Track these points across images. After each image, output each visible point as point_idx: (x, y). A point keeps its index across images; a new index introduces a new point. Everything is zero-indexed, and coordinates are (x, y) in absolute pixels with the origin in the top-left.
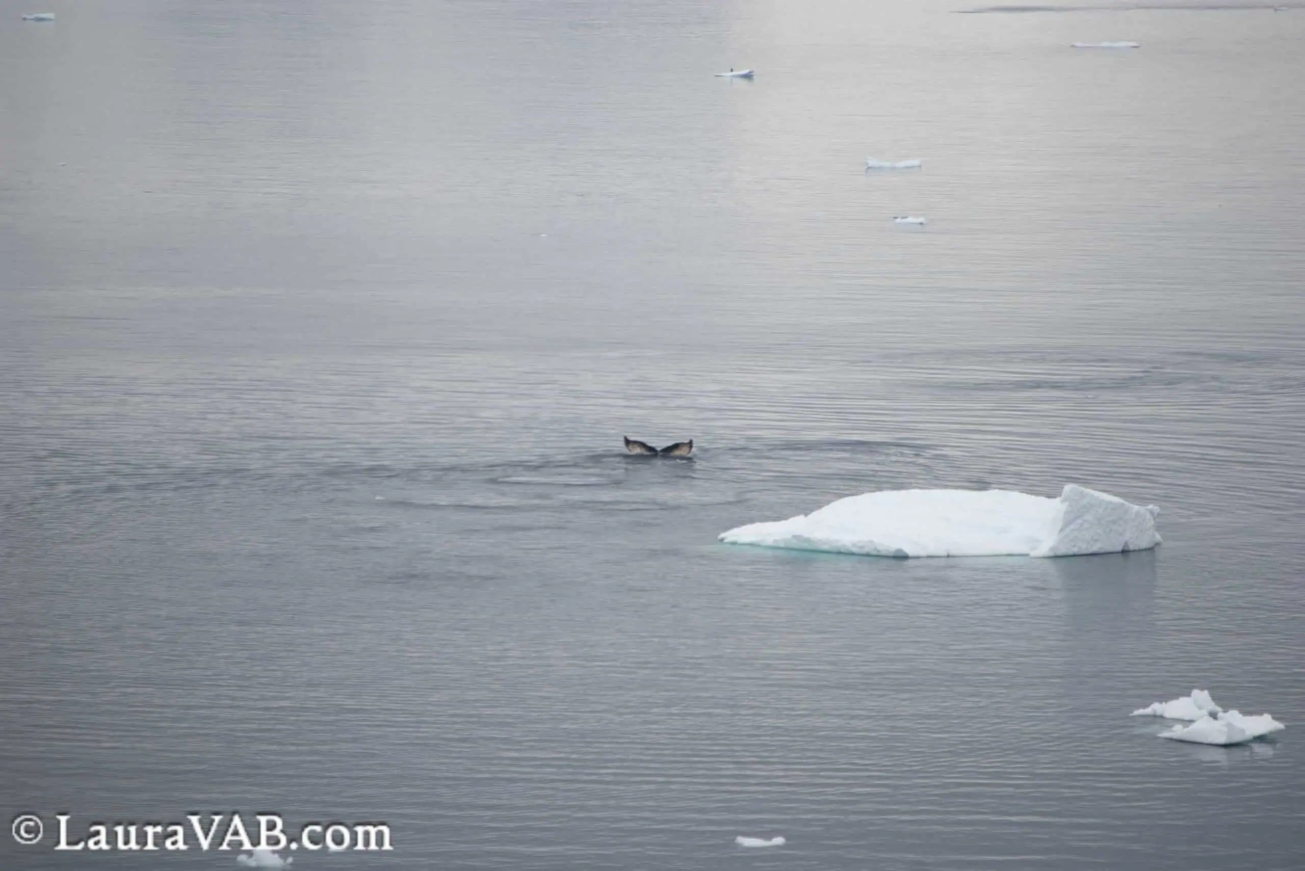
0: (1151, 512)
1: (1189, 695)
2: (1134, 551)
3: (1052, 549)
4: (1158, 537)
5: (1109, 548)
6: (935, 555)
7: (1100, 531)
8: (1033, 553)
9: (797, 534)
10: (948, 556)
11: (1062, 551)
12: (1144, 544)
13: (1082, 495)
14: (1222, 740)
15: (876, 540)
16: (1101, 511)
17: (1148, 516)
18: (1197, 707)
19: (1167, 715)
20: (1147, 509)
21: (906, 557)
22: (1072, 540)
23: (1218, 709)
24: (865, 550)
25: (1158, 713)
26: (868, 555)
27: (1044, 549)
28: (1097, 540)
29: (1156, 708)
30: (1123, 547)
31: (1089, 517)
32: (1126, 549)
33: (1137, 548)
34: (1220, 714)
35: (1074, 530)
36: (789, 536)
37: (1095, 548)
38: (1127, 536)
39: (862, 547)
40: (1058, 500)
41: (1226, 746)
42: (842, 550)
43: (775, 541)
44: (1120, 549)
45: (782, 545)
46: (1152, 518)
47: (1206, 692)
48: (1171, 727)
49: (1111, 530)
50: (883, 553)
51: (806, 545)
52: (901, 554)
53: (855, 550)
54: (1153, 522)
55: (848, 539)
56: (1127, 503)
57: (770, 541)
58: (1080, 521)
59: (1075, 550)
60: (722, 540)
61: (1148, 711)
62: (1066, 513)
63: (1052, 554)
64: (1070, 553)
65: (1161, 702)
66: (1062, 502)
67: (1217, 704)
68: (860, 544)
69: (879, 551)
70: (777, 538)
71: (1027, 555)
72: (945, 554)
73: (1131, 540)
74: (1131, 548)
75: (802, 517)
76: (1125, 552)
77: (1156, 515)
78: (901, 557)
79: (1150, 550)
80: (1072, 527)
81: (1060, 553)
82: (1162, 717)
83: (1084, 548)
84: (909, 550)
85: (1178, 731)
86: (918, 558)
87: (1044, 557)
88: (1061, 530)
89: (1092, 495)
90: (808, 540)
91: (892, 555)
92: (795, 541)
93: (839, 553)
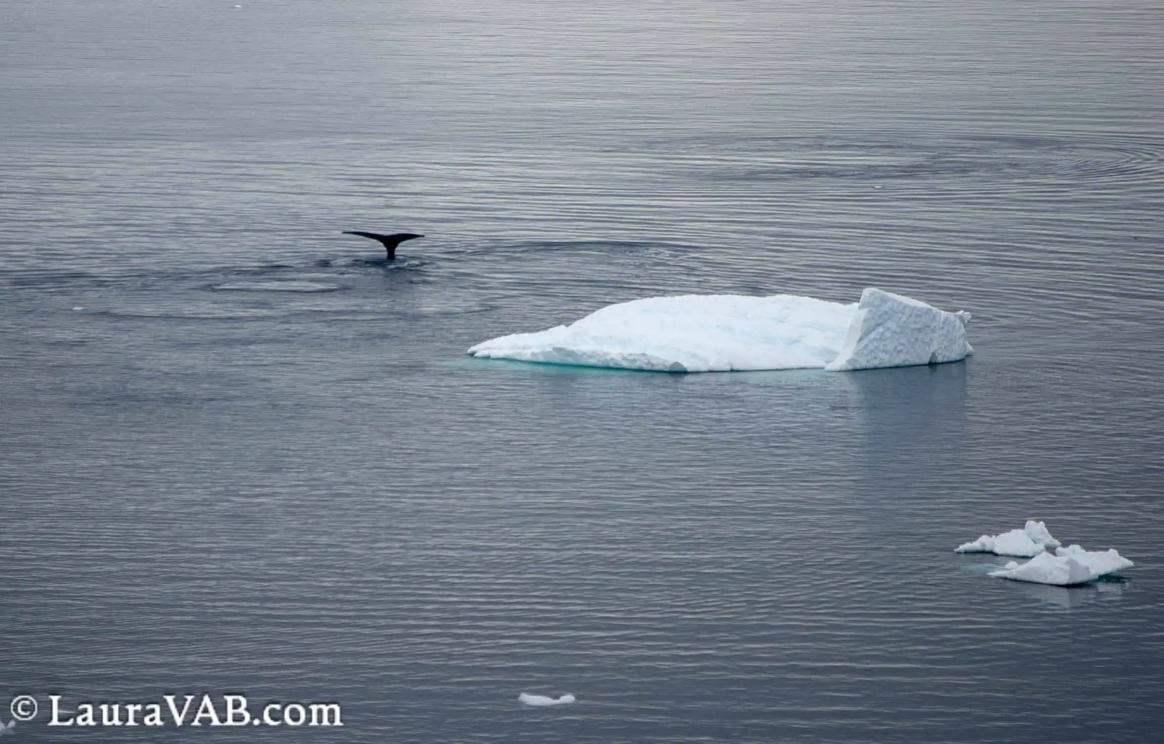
0: (961, 318)
1: (1022, 526)
2: (942, 363)
3: (849, 361)
4: (970, 348)
5: (917, 361)
6: (715, 370)
7: (903, 341)
8: (829, 367)
9: (559, 346)
10: (732, 371)
11: (863, 363)
12: (954, 356)
13: (884, 300)
14: (1064, 579)
15: (649, 353)
16: (904, 318)
17: (958, 323)
18: (1033, 540)
19: (997, 550)
20: (956, 316)
21: (685, 373)
22: (872, 351)
23: (1056, 542)
24: (636, 365)
25: (988, 548)
26: (640, 370)
27: (840, 362)
28: (900, 352)
29: (984, 542)
30: (930, 358)
31: (892, 325)
32: (934, 361)
33: (945, 360)
34: (1060, 549)
35: (875, 339)
36: (550, 349)
37: (898, 360)
38: (934, 347)
39: (635, 360)
40: (856, 305)
41: (1067, 586)
42: (611, 365)
43: (533, 354)
44: (926, 361)
45: (541, 359)
46: (962, 325)
47: (1042, 523)
48: (1004, 564)
49: (916, 339)
50: (657, 368)
51: (570, 360)
52: (678, 369)
53: (625, 364)
54: (964, 330)
55: (615, 353)
56: (935, 309)
57: (527, 355)
58: (881, 329)
59: (876, 363)
60: (472, 355)
61: (976, 545)
62: (865, 320)
63: (850, 367)
64: (870, 365)
65: (990, 535)
66: (860, 308)
67: (1055, 537)
68: (631, 358)
69: (653, 365)
70: (537, 351)
71: (823, 368)
72: (728, 368)
73: (940, 351)
74: (940, 359)
75: (563, 327)
76: (932, 364)
77: (966, 322)
78: (677, 373)
79: (961, 361)
80: (872, 336)
81: (858, 366)
82: (992, 553)
83: (885, 360)
84: (688, 364)
85: (1013, 569)
86: (697, 373)
87: (840, 371)
88: (861, 340)
89: (895, 301)
90: (571, 353)
91: (667, 370)
92: (555, 354)
93: (609, 368)
